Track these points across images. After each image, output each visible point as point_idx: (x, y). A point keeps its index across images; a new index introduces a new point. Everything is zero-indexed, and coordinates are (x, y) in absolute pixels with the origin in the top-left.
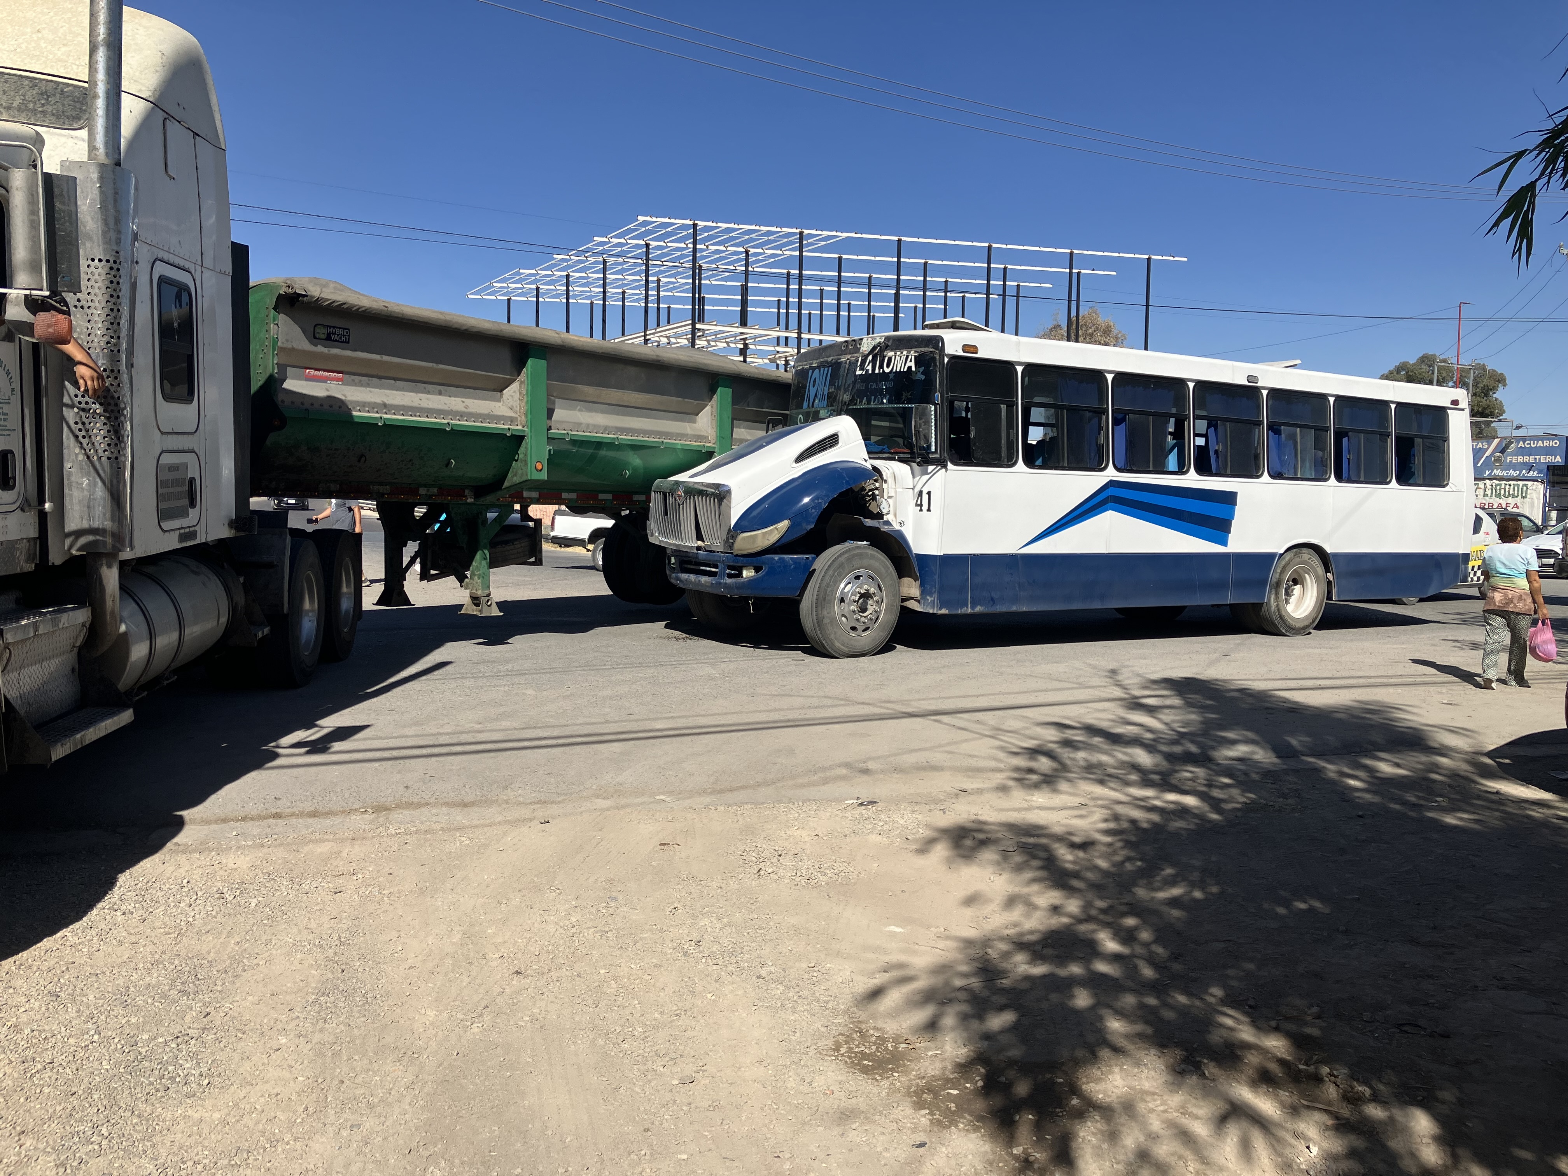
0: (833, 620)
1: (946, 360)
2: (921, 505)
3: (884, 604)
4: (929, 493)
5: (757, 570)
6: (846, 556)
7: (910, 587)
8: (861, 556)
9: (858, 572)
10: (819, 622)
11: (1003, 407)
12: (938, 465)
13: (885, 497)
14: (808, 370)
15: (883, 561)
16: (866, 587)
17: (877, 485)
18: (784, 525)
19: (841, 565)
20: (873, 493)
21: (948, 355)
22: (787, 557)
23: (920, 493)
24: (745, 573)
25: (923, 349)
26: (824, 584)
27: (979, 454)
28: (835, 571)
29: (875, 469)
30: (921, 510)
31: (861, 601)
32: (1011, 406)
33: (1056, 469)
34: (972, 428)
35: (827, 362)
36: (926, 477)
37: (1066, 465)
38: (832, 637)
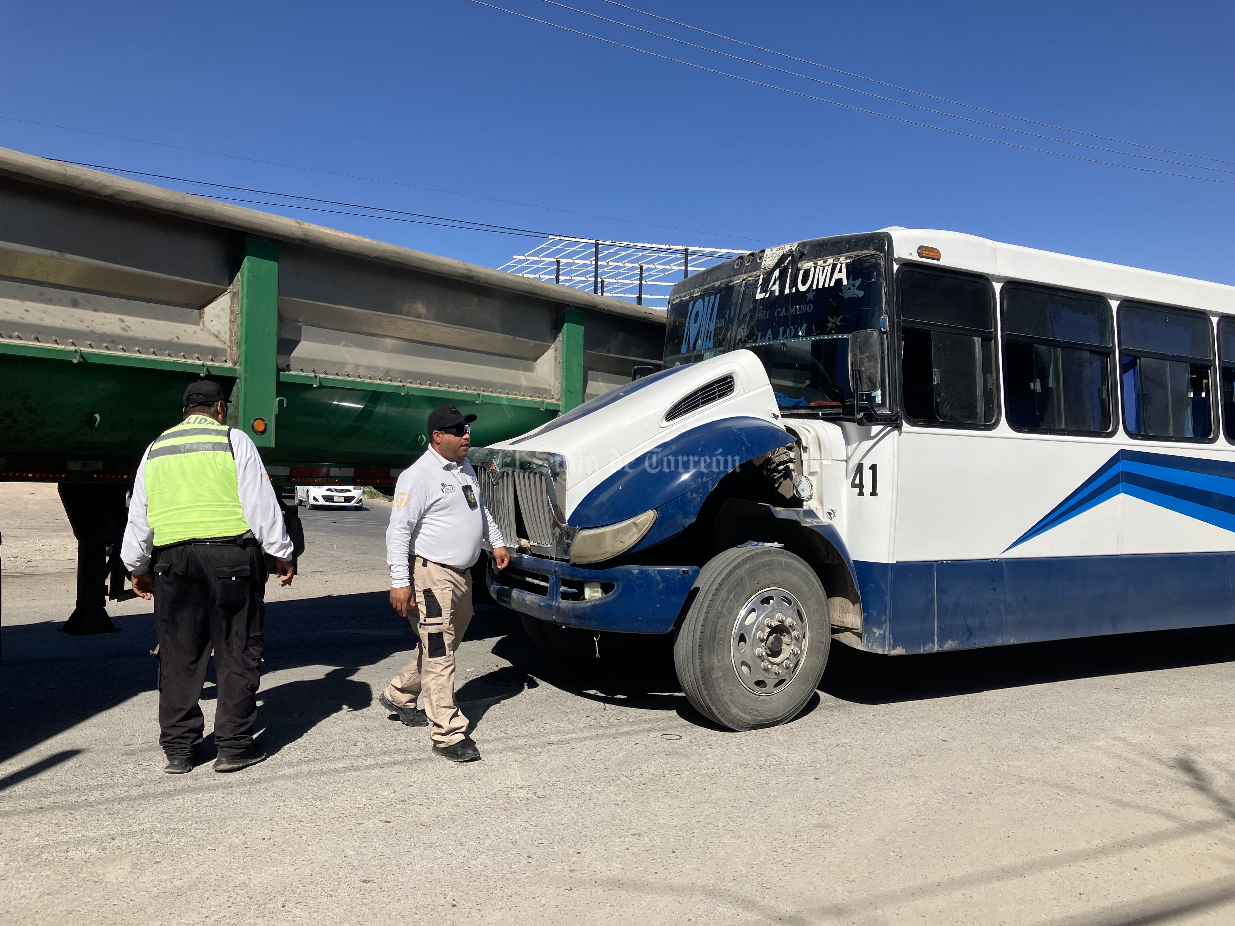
0: (728, 672)
1: (896, 267)
2: (861, 486)
3: (805, 644)
4: (874, 467)
5: (606, 588)
6: (747, 566)
7: (844, 611)
8: (770, 565)
9: (766, 592)
10: (706, 675)
11: (977, 340)
12: (887, 426)
13: (806, 473)
14: (687, 302)
15: (805, 574)
16: (779, 616)
17: (792, 455)
18: (647, 518)
19: (740, 582)
20: (787, 467)
21: (898, 260)
22: (653, 569)
23: (860, 468)
24: (589, 593)
25: (859, 253)
26: (712, 615)
27: (945, 409)
28: (729, 592)
29: (789, 430)
30: (861, 494)
31: (771, 638)
32: (988, 339)
33: (1050, 434)
34: (935, 370)
35: (713, 288)
36: (868, 444)
37: (1063, 427)
38: (726, 698)
